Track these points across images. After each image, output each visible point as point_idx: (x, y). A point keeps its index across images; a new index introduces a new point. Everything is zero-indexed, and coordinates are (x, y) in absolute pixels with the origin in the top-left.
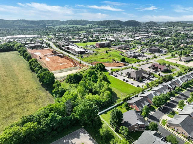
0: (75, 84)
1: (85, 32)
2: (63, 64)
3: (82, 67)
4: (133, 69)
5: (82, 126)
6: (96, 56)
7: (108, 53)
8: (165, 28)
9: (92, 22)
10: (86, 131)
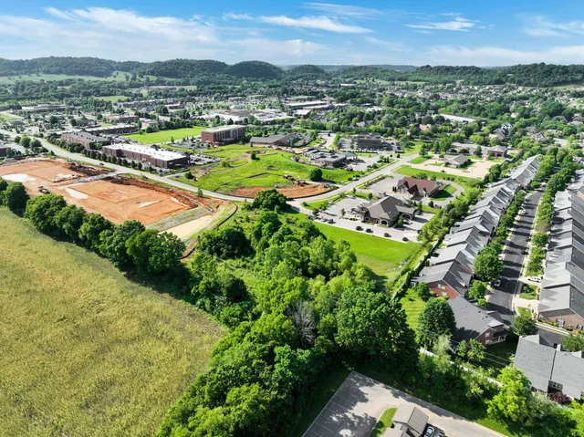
0: (234, 259)
1: (124, 98)
2: (147, 204)
3: (215, 209)
4: (358, 198)
5: (350, 369)
6: (229, 170)
7: (258, 159)
8: (350, 82)
9: (127, 67)
10: (368, 380)
